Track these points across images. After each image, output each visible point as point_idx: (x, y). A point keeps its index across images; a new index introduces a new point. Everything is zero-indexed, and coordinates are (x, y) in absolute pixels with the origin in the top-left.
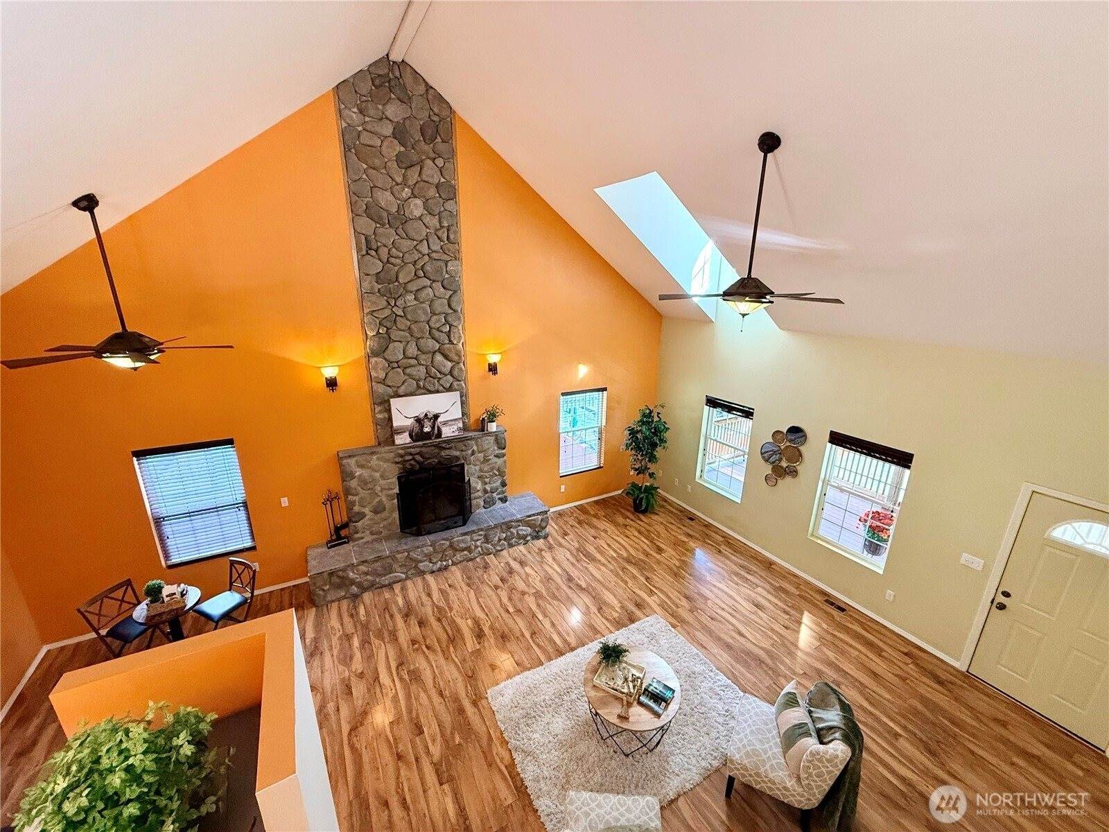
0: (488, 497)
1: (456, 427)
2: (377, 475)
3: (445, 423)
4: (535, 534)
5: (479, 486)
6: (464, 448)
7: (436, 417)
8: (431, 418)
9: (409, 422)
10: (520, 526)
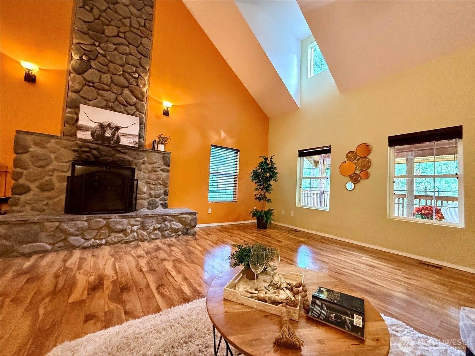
0: (152, 201)
1: (132, 141)
2: (53, 156)
3: (125, 135)
4: (185, 231)
5: (145, 189)
6: (137, 157)
7: (118, 128)
8: (113, 128)
9: (94, 125)
10: (173, 221)
